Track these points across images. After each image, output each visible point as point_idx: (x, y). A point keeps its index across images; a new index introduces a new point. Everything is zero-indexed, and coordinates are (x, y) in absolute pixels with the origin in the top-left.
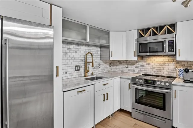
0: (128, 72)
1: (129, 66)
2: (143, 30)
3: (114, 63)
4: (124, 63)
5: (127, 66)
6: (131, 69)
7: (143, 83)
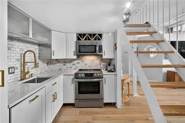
0: (65, 69)
1: (67, 64)
2: (80, 35)
3: (52, 62)
4: (62, 62)
5: (65, 64)
6: (69, 66)
7: (84, 77)
